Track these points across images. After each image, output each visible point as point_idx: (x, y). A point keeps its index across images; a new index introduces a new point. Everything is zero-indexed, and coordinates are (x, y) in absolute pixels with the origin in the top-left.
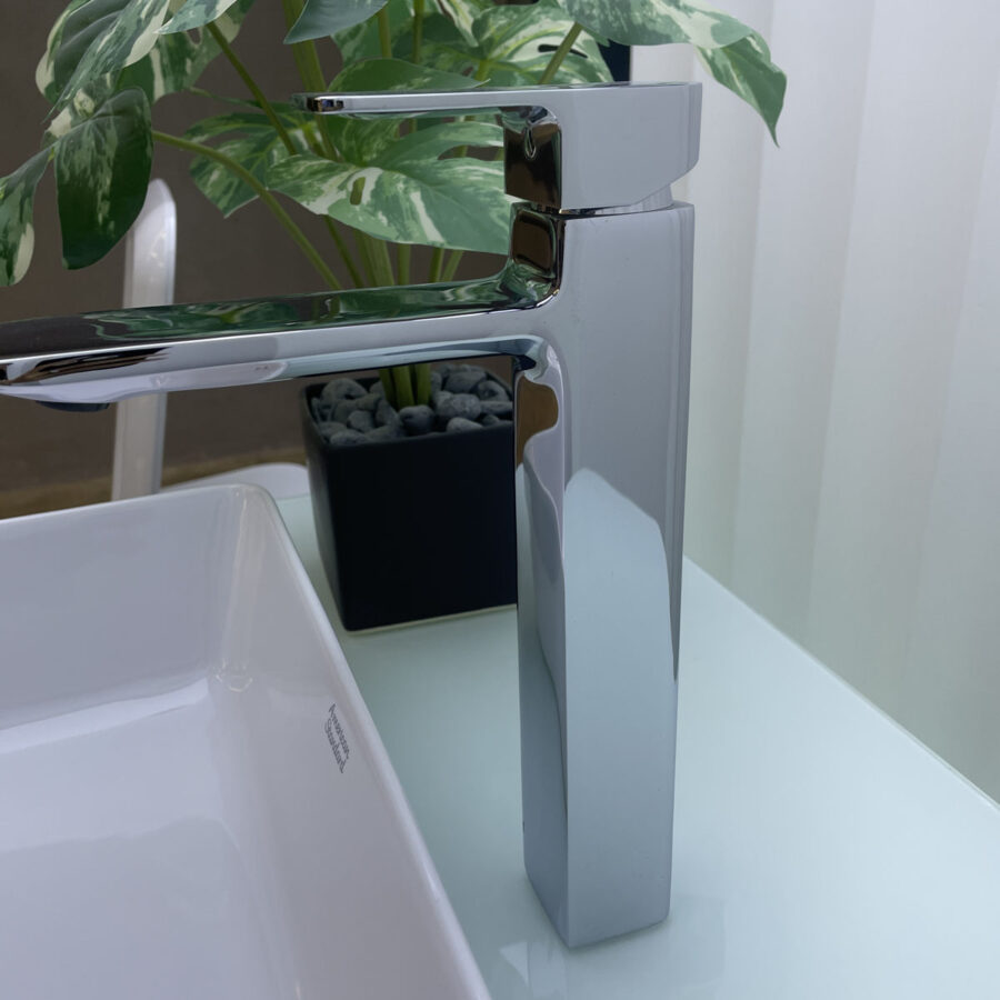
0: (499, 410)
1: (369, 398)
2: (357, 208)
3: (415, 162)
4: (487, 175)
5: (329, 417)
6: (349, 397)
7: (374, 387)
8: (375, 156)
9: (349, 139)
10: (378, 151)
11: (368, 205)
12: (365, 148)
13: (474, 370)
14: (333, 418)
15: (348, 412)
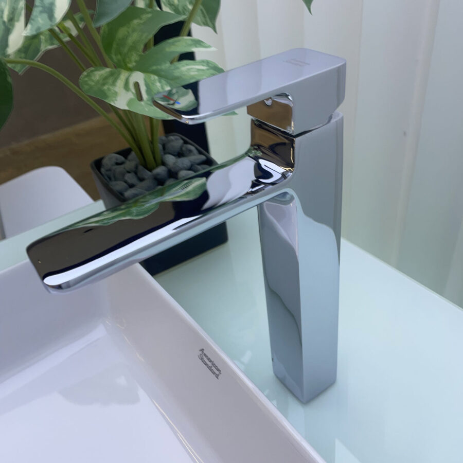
0: (198, 161)
1: (130, 164)
2: (142, 103)
3: (159, 67)
4: (199, 70)
5: (113, 179)
6: (117, 164)
7: (130, 157)
8: (134, 64)
9: (116, 55)
10: (136, 62)
11: (148, 100)
12: (127, 60)
13: (176, 139)
14: (116, 179)
15: (123, 175)
